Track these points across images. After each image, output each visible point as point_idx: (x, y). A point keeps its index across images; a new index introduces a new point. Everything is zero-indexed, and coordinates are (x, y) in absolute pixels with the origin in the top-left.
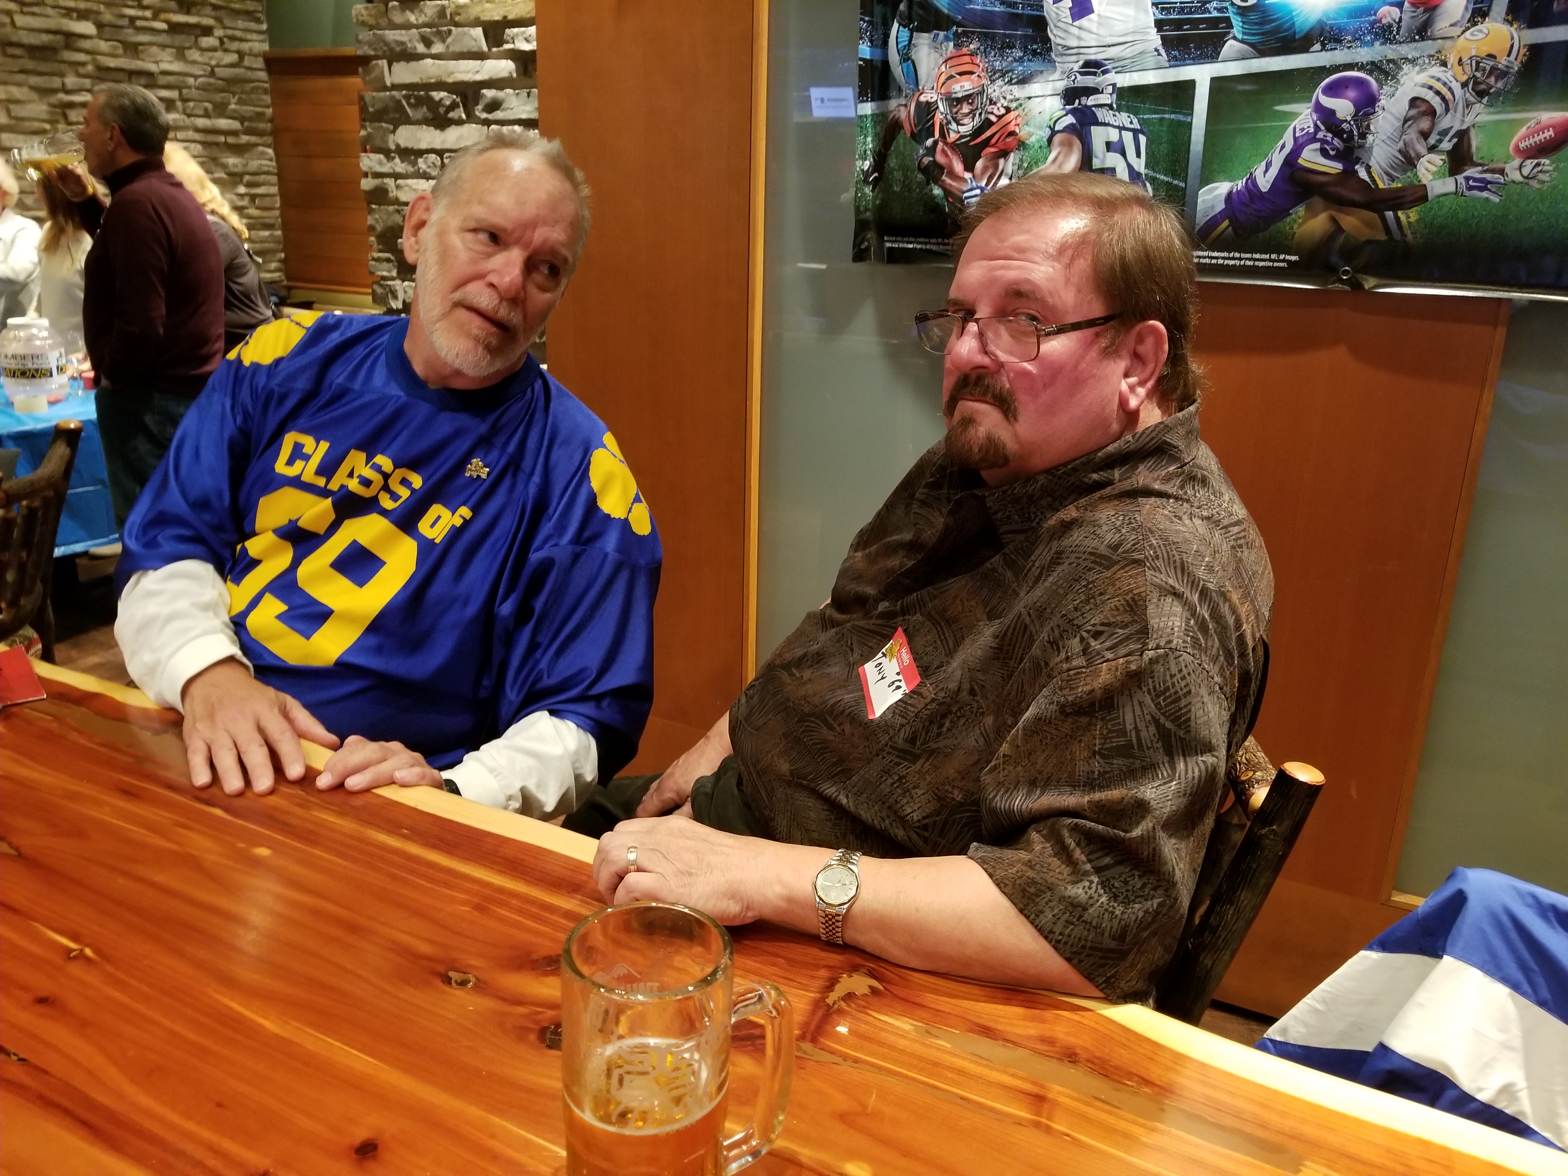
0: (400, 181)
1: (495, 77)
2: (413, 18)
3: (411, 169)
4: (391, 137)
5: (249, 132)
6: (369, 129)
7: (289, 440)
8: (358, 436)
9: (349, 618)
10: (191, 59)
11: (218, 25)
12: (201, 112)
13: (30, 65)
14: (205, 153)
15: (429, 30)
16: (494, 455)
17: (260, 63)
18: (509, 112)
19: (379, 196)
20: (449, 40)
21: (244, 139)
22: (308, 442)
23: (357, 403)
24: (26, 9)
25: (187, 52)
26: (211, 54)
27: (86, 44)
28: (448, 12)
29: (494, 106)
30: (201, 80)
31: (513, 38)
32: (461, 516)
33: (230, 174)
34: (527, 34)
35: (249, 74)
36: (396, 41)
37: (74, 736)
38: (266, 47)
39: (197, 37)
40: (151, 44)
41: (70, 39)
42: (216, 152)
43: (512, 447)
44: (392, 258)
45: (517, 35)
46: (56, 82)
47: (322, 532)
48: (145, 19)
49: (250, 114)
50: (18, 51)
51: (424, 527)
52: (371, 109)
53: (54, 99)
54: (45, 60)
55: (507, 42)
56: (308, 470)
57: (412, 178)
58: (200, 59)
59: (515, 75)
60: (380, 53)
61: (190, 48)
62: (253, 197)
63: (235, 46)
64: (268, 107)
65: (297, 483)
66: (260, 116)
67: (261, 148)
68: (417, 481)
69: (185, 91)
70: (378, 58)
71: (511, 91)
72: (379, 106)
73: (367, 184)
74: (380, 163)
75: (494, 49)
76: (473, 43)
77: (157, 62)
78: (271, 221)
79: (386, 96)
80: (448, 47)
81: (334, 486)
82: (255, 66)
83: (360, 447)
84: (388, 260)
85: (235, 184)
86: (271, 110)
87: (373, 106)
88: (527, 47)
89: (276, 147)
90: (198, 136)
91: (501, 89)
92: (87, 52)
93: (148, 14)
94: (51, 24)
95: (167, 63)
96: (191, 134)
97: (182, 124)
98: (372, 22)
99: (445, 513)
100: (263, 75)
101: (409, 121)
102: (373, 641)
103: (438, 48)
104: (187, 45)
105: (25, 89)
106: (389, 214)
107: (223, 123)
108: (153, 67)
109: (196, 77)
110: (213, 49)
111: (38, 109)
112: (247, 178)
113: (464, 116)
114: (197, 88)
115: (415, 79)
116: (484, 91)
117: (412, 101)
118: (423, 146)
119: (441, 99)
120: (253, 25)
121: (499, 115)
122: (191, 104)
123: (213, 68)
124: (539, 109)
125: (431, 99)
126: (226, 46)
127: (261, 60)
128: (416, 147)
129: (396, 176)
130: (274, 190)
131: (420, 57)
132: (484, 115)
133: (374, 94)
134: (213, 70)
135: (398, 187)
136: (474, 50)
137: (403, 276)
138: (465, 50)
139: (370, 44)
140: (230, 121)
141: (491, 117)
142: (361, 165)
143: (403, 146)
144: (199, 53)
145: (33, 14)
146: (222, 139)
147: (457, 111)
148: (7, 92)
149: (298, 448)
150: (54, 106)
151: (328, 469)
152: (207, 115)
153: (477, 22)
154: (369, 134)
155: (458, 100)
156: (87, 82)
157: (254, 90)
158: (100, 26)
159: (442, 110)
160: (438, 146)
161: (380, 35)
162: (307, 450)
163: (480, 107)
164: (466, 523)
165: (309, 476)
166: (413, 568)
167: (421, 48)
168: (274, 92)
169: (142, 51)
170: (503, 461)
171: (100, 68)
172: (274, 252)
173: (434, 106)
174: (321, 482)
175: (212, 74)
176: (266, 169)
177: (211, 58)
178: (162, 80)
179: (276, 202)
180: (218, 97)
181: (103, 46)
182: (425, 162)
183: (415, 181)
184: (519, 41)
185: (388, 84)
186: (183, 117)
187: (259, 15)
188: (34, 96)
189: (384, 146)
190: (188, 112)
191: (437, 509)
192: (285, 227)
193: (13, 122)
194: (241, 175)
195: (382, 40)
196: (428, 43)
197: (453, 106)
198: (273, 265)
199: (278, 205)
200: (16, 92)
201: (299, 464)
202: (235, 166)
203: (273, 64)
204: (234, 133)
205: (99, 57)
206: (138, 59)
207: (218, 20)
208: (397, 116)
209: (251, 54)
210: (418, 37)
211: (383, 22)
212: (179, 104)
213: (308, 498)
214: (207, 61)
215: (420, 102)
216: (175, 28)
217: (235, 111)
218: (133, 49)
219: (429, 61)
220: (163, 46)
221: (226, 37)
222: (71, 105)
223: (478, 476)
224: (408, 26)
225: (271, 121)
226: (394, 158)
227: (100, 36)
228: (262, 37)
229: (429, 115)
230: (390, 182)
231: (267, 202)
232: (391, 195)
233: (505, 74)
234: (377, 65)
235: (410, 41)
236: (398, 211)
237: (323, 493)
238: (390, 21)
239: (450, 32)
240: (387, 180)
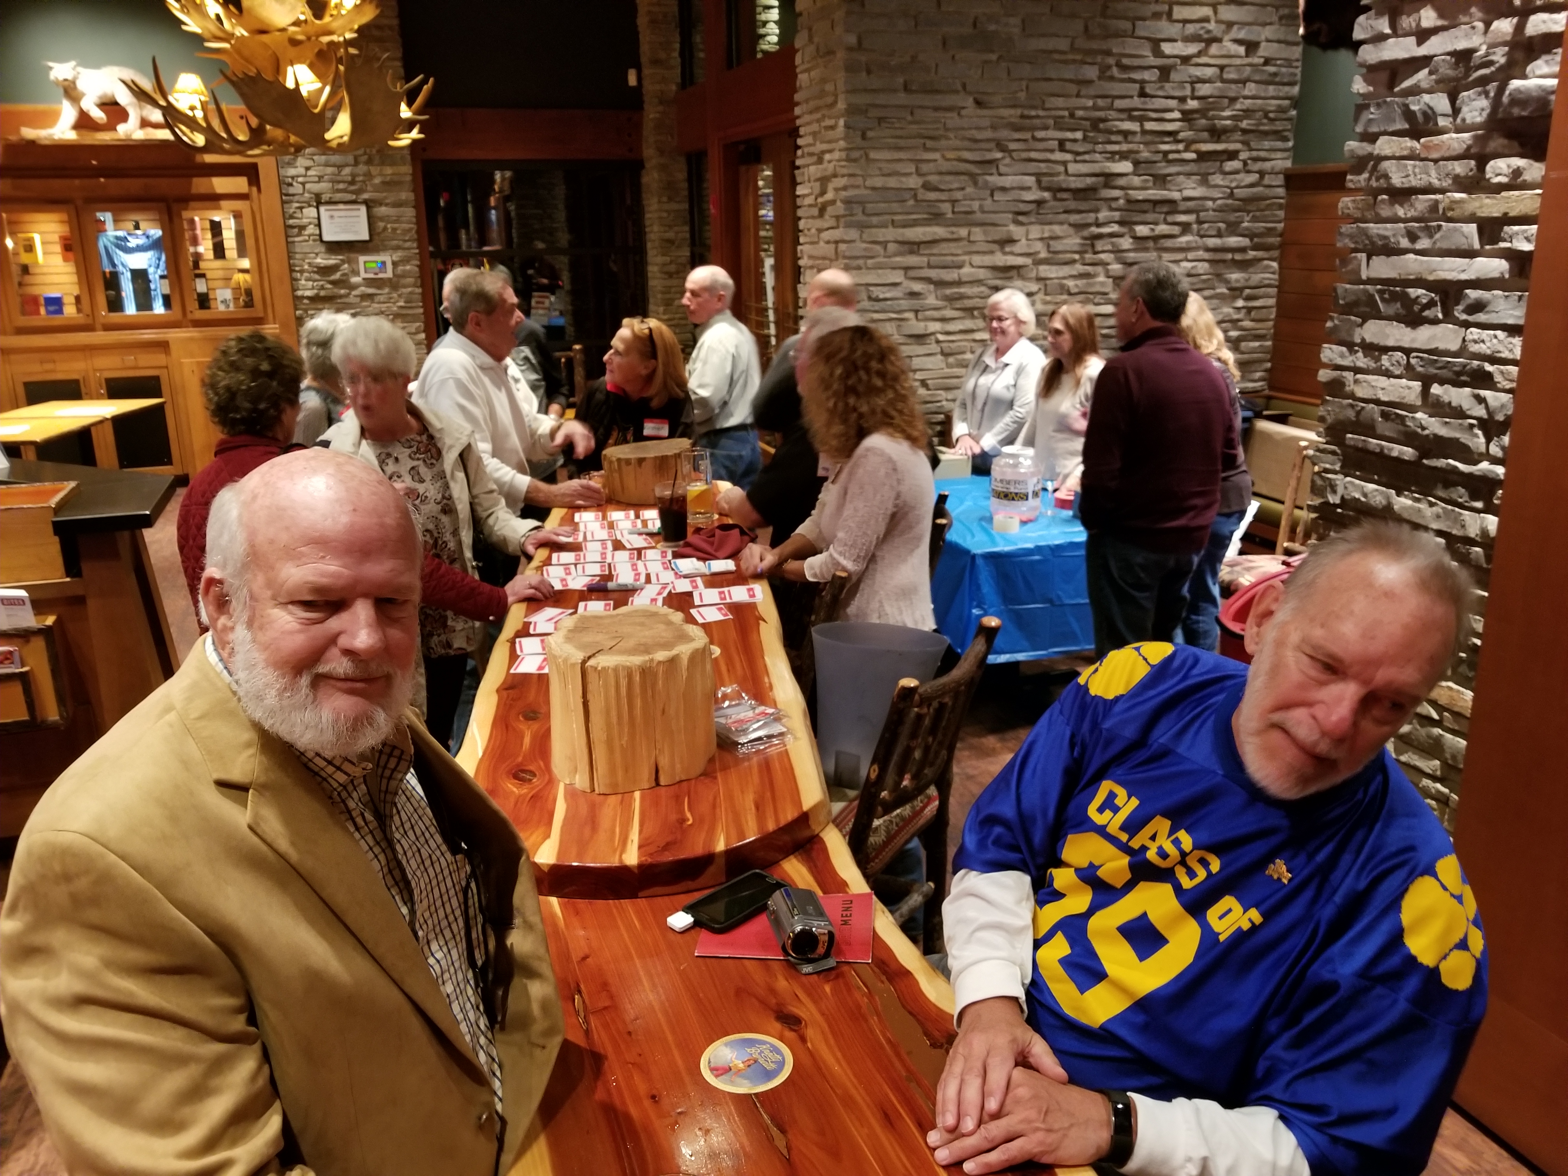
0: (1359, 376)
1: (1483, 277)
2: (1401, 212)
3: (1373, 365)
4: (1358, 330)
5: (1255, 248)
6: (1336, 322)
7: (1106, 786)
8: (1168, 801)
9: (1121, 988)
10: (1213, 183)
11: (1245, 148)
12: (1214, 233)
13: (1072, 205)
14: (1211, 271)
15: (1416, 225)
16: (1301, 859)
17: (1280, 180)
18: (1494, 314)
19: (1336, 388)
20: (1437, 236)
21: (1252, 254)
22: (1121, 793)
23: (1174, 769)
24: (1078, 158)
25: (1210, 178)
26: (1232, 176)
27: (1122, 182)
28: (1441, 207)
29: (1478, 307)
30: (1219, 202)
31: (1511, 237)
32: (1250, 920)
33: (1231, 289)
34: (1529, 233)
35: (1268, 192)
36: (1378, 235)
37: (874, 1021)
38: (1288, 164)
39: (1222, 162)
40: (1178, 174)
41: (1109, 179)
42: (1221, 269)
43: (1321, 857)
44: (1339, 451)
45: (1517, 233)
46: (1091, 217)
47: (1119, 886)
48: (1178, 152)
49: (1262, 230)
50: (1065, 195)
51: (1212, 915)
52: (1341, 302)
53: (1086, 233)
54: (1085, 199)
55: (1505, 241)
56: (1114, 822)
57: (1373, 374)
58: (1221, 183)
59: (1507, 276)
60: (1360, 247)
61: (1214, 174)
62: (1249, 310)
63: (1259, 166)
64: (1280, 222)
65: (1101, 831)
66: (1270, 232)
67: (1266, 262)
68: (1215, 865)
69: (1202, 214)
70: (1356, 250)
71: (1500, 292)
72: (1351, 298)
73: (1324, 375)
74: (1342, 356)
75: (1488, 247)
76: (1464, 240)
77: (1180, 191)
78: (1263, 332)
79: (1359, 290)
80: (1435, 243)
81: (1135, 844)
82: (1274, 183)
83: (1166, 814)
84: (1333, 453)
85: (1235, 298)
86: (1282, 225)
87: (1344, 299)
88: (1527, 247)
89: (1281, 261)
90: (1207, 255)
91: (1489, 289)
92: (1122, 188)
93: (1181, 147)
94: (1096, 168)
95: (1192, 189)
96: (1201, 254)
97: (1194, 245)
98: (1358, 214)
99: (1238, 908)
100: (1281, 191)
101: (1379, 316)
102: (1140, 1018)
103: (1424, 243)
104: (1212, 171)
105: (1065, 227)
106: (1342, 407)
107: (1233, 241)
108: (1176, 195)
109: (1214, 200)
110: (1236, 172)
111: (1074, 241)
112: (1247, 291)
113: (1440, 316)
114: (1214, 210)
115: (1393, 274)
116: (1468, 291)
117: (1386, 296)
118: (1391, 343)
119: (1418, 297)
120: (1279, 144)
121: (1481, 317)
122: (1206, 226)
123: (1232, 189)
124: (1528, 315)
125: (1407, 295)
126: (1249, 168)
127: (1281, 177)
128: (1382, 343)
129: (1357, 370)
130: (1272, 302)
131: (1405, 251)
132: (1464, 317)
133: (1348, 286)
134: (1232, 192)
135: (1356, 381)
136: (1463, 247)
137: (1346, 471)
138: (1453, 247)
139: (1351, 237)
140: (1240, 239)
141: (1471, 318)
142: (1322, 356)
143: (1368, 341)
144: (1221, 177)
145: (1085, 161)
146: (1229, 256)
147: (1433, 309)
148: (1050, 231)
149: (1112, 796)
150: (1085, 238)
151: (1133, 826)
152: (1219, 235)
153: (1472, 218)
154: (1335, 326)
155: (1437, 298)
156: (1117, 215)
157: (1269, 207)
158: (1136, 163)
159: (1416, 308)
160: (1406, 345)
161: (1363, 228)
162: (1119, 802)
163: (1460, 308)
164: (1254, 928)
165: (1113, 829)
166: (1190, 959)
167: (1405, 243)
168: (1287, 207)
169: (1170, 181)
170: (1306, 872)
171: (1129, 201)
172: (1260, 361)
173: (1408, 302)
174: (1124, 837)
175: (1231, 195)
176: (1267, 282)
177: (1231, 181)
178: (1183, 206)
179: (1271, 313)
180: (1232, 217)
181: (1136, 181)
182: (1390, 360)
183: (1376, 377)
184: (1518, 241)
185: (1364, 277)
186: (1197, 238)
187: (1286, 134)
188: (1071, 231)
189: (1349, 339)
190: (1202, 233)
191: (1229, 902)
192: (1276, 338)
193: (1050, 255)
194: (1241, 289)
195: (1365, 233)
196: (1413, 237)
197: (1431, 304)
198: (1258, 375)
199: (1273, 316)
200: (1057, 229)
201: (1108, 814)
202: (1237, 281)
203: (1292, 180)
204: (1243, 250)
205: (1130, 192)
206: (1165, 190)
207: (1246, 143)
208: (1368, 310)
209: (1272, 173)
210: (1404, 231)
211: (1369, 215)
212: (1195, 226)
213: (1110, 849)
214: (1228, 184)
215: (1394, 297)
216: (1203, 156)
217: (1247, 229)
218: (1161, 180)
219: (1411, 256)
220: (1189, 175)
221: (1250, 159)
222: (1100, 236)
223: (1279, 879)
224: (1396, 220)
225: (1281, 235)
226: (1357, 351)
227: (1135, 173)
228: (1285, 154)
229: (1402, 312)
230: (1349, 376)
231: (1263, 314)
232: (1347, 389)
233: (1496, 274)
234: (1355, 257)
235: (1394, 235)
236: (1352, 406)
237: (1125, 848)
238: (1377, 214)
239: (1440, 227)
240: (1346, 374)
